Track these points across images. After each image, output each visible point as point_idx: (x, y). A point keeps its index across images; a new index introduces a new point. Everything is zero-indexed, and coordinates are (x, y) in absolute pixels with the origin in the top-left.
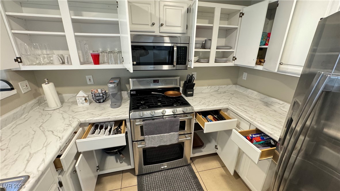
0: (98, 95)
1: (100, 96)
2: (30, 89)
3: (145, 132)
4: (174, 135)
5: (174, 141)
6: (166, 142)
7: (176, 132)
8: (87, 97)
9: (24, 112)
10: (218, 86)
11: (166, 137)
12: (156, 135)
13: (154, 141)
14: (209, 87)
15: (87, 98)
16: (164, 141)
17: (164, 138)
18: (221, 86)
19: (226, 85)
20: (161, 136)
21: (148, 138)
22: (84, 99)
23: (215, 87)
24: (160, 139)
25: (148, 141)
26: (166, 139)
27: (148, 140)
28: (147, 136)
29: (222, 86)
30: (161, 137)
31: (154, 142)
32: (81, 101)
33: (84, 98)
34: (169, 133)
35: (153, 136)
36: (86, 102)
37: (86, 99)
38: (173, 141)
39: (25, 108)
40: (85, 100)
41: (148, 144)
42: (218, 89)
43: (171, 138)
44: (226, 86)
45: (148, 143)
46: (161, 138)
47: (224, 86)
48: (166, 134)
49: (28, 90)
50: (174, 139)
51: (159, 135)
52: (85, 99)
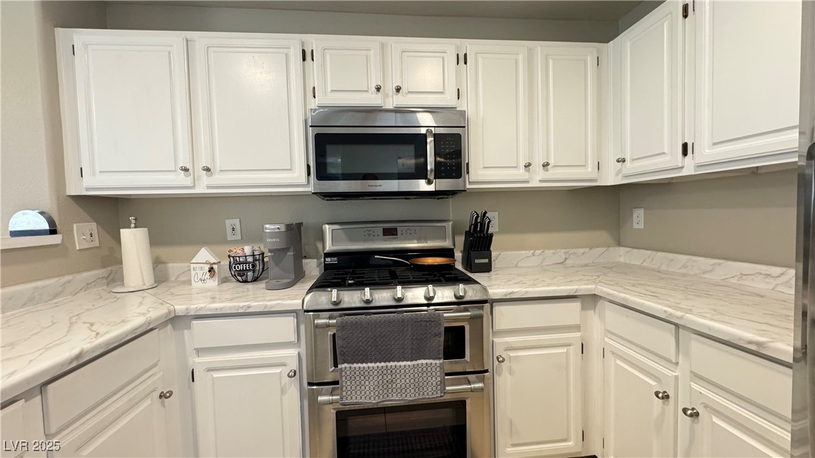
0: (241, 260)
1: (246, 262)
2: (97, 243)
3: (341, 351)
4: (429, 369)
5: (430, 390)
6: (403, 391)
7: (434, 359)
8: (214, 263)
9: (62, 291)
10: (563, 251)
11: (403, 371)
12: (373, 365)
13: (367, 383)
14: (538, 252)
15: (215, 267)
16: (399, 385)
17: (398, 376)
18: (572, 251)
19: (587, 247)
20: (389, 367)
21: (348, 373)
22: (207, 267)
23: (553, 253)
24: (385, 377)
25: (348, 383)
26: (403, 381)
27: (348, 378)
28: (346, 365)
29: (576, 250)
30: (389, 372)
31: (367, 388)
32: (200, 273)
33: (209, 266)
34: (412, 361)
35: (365, 365)
36: (212, 276)
37: (212, 268)
38: (425, 389)
39: (69, 282)
40: (209, 271)
41: (349, 393)
42: (566, 259)
43: (421, 379)
44: (587, 250)
45: (349, 388)
46: (389, 377)
47: (581, 251)
48: (405, 363)
49: (92, 245)
50: (430, 384)
51: (383, 364)
52: (211, 270)
